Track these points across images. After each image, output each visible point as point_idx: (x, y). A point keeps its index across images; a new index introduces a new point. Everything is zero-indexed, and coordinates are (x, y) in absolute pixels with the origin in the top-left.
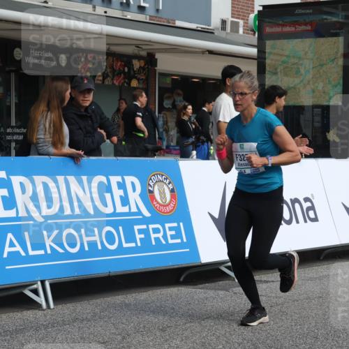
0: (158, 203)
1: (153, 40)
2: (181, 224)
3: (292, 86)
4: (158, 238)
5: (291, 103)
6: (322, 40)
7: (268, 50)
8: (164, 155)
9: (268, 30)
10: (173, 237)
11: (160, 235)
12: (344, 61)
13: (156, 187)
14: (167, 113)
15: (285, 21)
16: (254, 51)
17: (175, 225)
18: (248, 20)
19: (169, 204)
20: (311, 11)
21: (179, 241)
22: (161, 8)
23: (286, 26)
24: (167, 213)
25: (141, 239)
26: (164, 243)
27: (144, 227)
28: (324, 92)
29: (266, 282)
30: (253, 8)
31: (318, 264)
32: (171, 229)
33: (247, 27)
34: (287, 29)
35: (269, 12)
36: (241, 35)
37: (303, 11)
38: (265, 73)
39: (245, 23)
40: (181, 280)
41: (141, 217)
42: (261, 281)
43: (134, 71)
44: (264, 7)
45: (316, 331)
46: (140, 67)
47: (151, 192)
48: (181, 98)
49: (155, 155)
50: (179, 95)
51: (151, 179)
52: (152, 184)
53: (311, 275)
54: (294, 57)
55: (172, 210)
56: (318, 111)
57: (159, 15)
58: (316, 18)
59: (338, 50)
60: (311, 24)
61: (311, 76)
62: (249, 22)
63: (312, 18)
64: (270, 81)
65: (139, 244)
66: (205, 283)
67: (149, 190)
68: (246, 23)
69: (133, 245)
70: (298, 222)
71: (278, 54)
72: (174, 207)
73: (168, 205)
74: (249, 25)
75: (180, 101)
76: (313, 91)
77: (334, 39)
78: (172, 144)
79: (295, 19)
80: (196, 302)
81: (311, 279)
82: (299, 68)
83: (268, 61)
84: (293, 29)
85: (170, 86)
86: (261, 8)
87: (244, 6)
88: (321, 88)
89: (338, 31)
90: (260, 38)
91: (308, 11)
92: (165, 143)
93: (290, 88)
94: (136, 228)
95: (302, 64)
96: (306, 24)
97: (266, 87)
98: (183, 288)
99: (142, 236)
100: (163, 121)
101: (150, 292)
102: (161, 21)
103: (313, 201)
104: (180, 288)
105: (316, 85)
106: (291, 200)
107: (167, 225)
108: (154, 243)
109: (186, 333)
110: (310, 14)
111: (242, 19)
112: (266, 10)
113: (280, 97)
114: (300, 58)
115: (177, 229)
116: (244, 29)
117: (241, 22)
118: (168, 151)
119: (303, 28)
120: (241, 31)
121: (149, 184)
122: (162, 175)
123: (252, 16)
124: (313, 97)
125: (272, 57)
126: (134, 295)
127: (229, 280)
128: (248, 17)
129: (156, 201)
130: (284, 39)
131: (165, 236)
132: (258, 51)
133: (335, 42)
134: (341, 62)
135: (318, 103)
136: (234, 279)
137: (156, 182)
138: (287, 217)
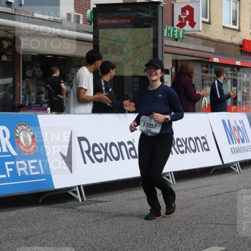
0: (22, 145)
2: (40, 161)
3: (118, 62)
4: (23, 171)
5: (117, 74)
6: (138, 30)
7: (100, 36)
8: (27, 111)
9: (100, 21)
10: (34, 170)
12: (154, 45)
13: (21, 134)
14: (29, 80)
15: (113, 15)
16: (91, 36)
17: (35, 161)
18: (86, 14)
19: (31, 146)
20: (130, 9)
21: (38, 173)
22: (23, 3)
23: (113, 19)
24: (29, 152)
25: (10, 172)
26: (27, 174)
27: (13, 163)
28: (140, 67)
29: (101, 202)
30: (90, 6)
31: (138, 189)
32: (33, 164)
33: (86, 19)
34: (114, 21)
35: (101, 9)
36: (81, 25)
37: (124, 9)
39: (84, 16)
40: (40, 201)
41: (10, 156)
42: (97, 201)
43: (4, 49)
44: (97, 5)
45: (136, 236)
46: (9, 46)
47: (18, 137)
48: (39, 69)
49: (20, 111)
50: (37, 67)
51: (17, 128)
52: (18, 132)
53: (133, 196)
54: (119, 41)
55: (33, 151)
56: (136, 80)
57: (22, 9)
58: (134, 14)
59: (149, 37)
60: (130, 18)
61: (132, 55)
62: (87, 16)
63: (131, 14)
65: (9, 176)
66: (57, 204)
67: (16, 136)
68: (85, 16)
69: (4, 176)
70: (123, 159)
71: (108, 39)
72: (34, 149)
74: (87, 18)
75: (38, 71)
76: (133, 66)
77: (146, 29)
78: (33, 103)
79: (118, 14)
80: (51, 217)
81: (133, 199)
82: (122, 49)
83: (101, 44)
84: (118, 21)
85: (30, 60)
86: (95, 6)
87: (83, 4)
88: (138, 64)
89: (149, 24)
90: (94, 27)
91: (128, 9)
92: (27, 102)
93: (116, 63)
94: (7, 164)
95: (124, 47)
96: (127, 19)
98: (41, 208)
99: (11, 170)
100: (26, 86)
101: (17, 211)
103: (134, 143)
104: (39, 207)
105: (135, 61)
106: (118, 143)
107: (30, 162)
108: (20, 175)
109: (43, 240)
110: (130, 11)
111: (82, 13)
112: (99, 7)
114: (123, 42)
115: (37, 165)
116: (83, 21)
117: (81, 16)
118: (30, 108)
119: (125, 21)
120: (81, 22)
121: (16, 132)
122: (26, 125)
123: (89, 11)
124: (133, 70)
125: (104, 41)
126: (5, 213)
127: (75, 201)
128: (86, 12)
129: (21, 144)
130: (112, 28)
131: (28, 169)
132: (94, 36)
133: (147, 32)
134: (151, 45)
135: (137, 74)
136: (78, 200)
137: (21, 130)
138: (116, 155)
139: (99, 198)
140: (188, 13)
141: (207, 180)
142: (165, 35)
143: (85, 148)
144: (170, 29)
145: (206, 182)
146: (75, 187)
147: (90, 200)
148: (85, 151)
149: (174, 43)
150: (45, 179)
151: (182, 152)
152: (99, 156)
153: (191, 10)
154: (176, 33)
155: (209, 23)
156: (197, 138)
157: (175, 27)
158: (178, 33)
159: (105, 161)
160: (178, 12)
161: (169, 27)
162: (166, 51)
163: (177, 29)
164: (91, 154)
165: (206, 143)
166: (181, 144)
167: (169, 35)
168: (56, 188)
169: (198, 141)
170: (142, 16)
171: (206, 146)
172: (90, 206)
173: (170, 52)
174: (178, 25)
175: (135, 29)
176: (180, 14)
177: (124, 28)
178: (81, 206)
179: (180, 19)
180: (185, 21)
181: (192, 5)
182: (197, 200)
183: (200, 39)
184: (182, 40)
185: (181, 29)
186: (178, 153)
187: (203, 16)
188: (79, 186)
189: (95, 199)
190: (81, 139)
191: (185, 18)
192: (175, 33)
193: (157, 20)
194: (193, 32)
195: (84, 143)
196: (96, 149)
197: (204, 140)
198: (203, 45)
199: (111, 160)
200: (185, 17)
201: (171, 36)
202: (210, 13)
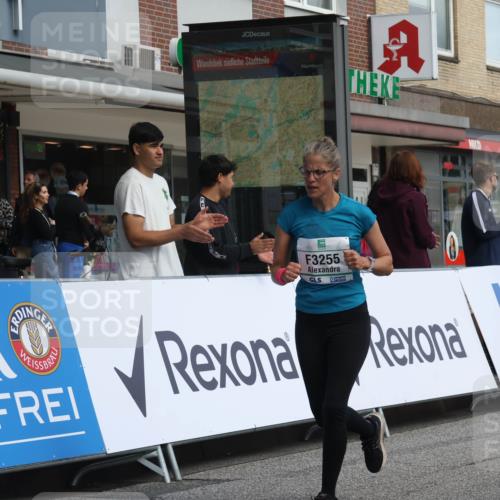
0: (28, 354)
1: (8, 81)
2: (70, 389)
3: (243, 155)
4: (32, 414)
5: (245, 183)
6: (289, 80)
7: (202, 96)
9: (200, 64)
10: (56, 412)
11: (34, 410)
12: (325, 114)
13: (24, 329)
15: (230, 49)
16: (179, 99)
17: (59, 390)
18: (167, 48)
19: (47, 356)
20: (268, 34)
21: (67, 418)
22: (21, 28)
23: (230, 57)
24: (44, 371)
26: (41, 421)
27: (6, 396)
29: (218, 481)
30: (176, 28)
32: (52, 398)
33: (167, 58)
34: (232, 63)
35: (203, 36)
36: (157, 73)
37: (255, 34)
38: (199, 135)
39: (162, 52)
40: (74, 484)
42: (208, 480)
44: (192, 27)
47: (16, 337)
49: (21, 274)
50: (59, 171)
51: (14, 315)
52: (16, 323)
53: (290, 467)
54: (244, 107)
55: (53, 366)
56: (291, 195)
57: (19, 40)
58: (279, 45)
59: (316, 97)
61: (276, 139)
62: (170, 51)
63: (269, 45)
64: (207, 147)
66: (115, 488)
67: (12, 333)
68: (165, 53)
70: (264, 380)
71: (219, 104)
72: (56, 361)
73: (45, 358)
74: (170, 56)
75: (62, 182)
76: (281, 165)
77: (308, 79)
79: (243, 46)
81: (290, 474)
82: (254, 127)
83: (203, 115)
84: (240, 63)
85: (44, 158)
86: (186, 30)
88: (292, 159)
89: (313, 66)
90: (186, 78)
91: (263, 34)
93: (240, 159)
95: (258, 121)
96: (261, 55)
97: (202, 158)
99: (4, 412)
102: (21, 50)
103: (288, 343)
105: (284, 153)
106: (252, 343)
107: (46, 392)
108: (24, 423)
110: (268, 38)
111: (158, 46)
112: (196, 32)
113: (226, 173)
114: (254, 110)
115: (63, 398)
116: (162, 63)
119: (257, 61)
121: (12, 324)
122: (34, 308)
123: (175, 42)
124: (280, 173)
125: (209, 107)
128: (168, 42)
129: (25, 351)
130: (228, 78)
131: (43, 411)
132: (186, 98)
133: (309, 84)
134: (321, 115)
135: (289, 183)
136: (163, 479)
137: (24, 319)
138: (247, 371)
139: (211, 472)
140: (404, 38)
141: (463, 426)
142: (354, 90)
143: (175, 356)
144: (365, 76)
145: (462, 430)
146: (154, 449)
147: (190, 477)
148: (175, 365)
149: (376, 110)
150: (83, 432)
151: (402, 362)
152: (207, 376)
153: (412, 31)
154: (380, 86)
155: (455, 60)
156: (435, 329)
157: (376, 70)
158: (384, 86)
159: (223, 385)
160: (380, 37)
161: (362, 73)
162: (356, 128)
163: (379, 77)
164: (189, 370)
165: (456, 338)
166: (398, 342)
167: (362, 91)
168: (109, 452)
169: (438, 335)
170: (297, 49)
171: (456, 346)
172: (191, 491)
173: (365, 129)
174: (382, 68)
175: (282, 78)
176: (387, 42)
177: (256, 77)
178: (171, 491)
179: (387, 52)
180: (399, 58)
181: (413, 20)
182: (441, 473)
183: (435, 98)
184: (394, 101)
185: (391, 77)
186: (391, 364)
187: (440, 45)
188: (164, 447)
189: (201, 475)
190: (163, 337)
191: (398, 51)
192: (376, 85)
193: (331, 55)
194: (417, 83)
195: (171, 347)
196: (201, 359)
197: (451, 333)
198: (443, 110)
199: (237, 383)
200: (398, 47)
201: (368, 93)
202: (456, 37)
